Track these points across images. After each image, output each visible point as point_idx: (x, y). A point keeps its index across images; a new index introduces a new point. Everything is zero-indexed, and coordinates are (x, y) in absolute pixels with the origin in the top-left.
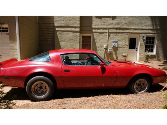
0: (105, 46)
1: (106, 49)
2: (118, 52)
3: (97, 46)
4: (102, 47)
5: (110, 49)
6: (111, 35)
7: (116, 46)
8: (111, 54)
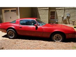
0: (62, 16)
1: (63, 18)
2: (70, 19)
3: (58, 16)
4: (60, 17)
5: (65, 18)
6: (66, 10)
7: (69, 16)
8: (65, 20)
